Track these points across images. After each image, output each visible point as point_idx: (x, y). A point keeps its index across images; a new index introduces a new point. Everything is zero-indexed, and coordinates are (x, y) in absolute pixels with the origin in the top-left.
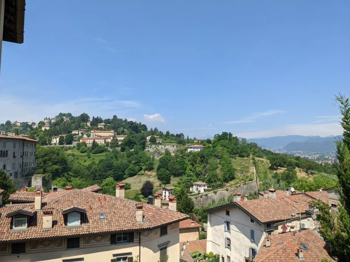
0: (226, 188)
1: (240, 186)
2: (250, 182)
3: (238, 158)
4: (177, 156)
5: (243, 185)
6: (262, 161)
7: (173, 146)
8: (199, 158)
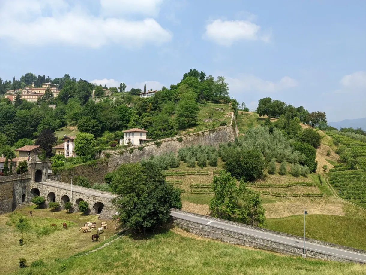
0: (179, 137)
1: (203, 133)
2: (221, 127)
5: (208, 132)
8: (150, 105)
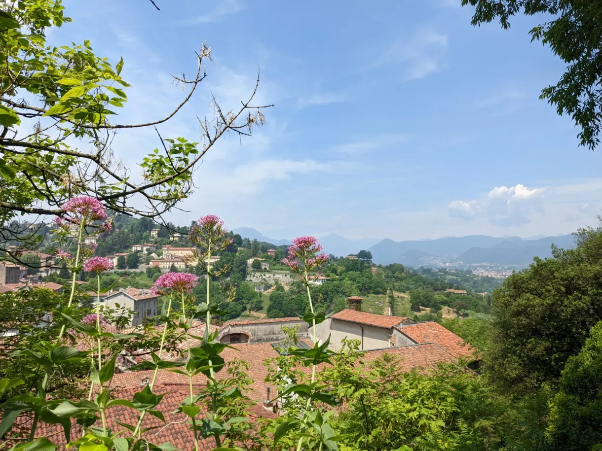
3: (371, 296)
4: (292, 292)
6: (402, 298)
7: (286, 276)
8: (321, 295)
